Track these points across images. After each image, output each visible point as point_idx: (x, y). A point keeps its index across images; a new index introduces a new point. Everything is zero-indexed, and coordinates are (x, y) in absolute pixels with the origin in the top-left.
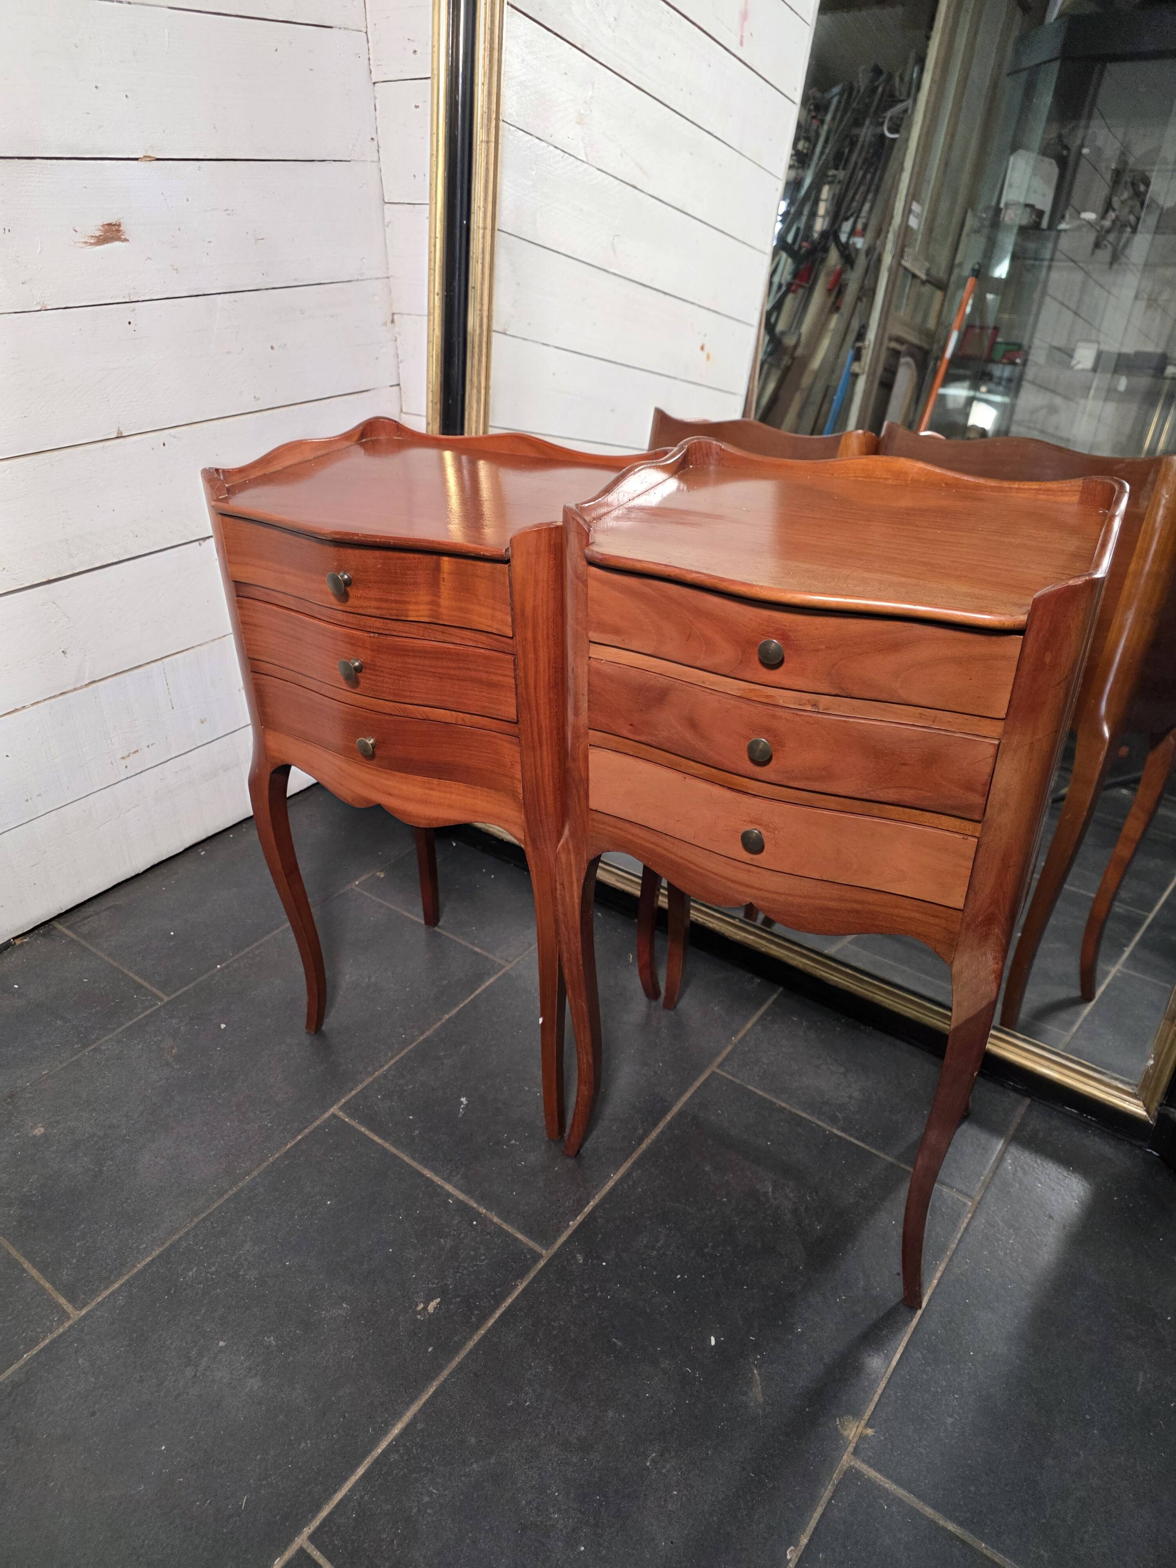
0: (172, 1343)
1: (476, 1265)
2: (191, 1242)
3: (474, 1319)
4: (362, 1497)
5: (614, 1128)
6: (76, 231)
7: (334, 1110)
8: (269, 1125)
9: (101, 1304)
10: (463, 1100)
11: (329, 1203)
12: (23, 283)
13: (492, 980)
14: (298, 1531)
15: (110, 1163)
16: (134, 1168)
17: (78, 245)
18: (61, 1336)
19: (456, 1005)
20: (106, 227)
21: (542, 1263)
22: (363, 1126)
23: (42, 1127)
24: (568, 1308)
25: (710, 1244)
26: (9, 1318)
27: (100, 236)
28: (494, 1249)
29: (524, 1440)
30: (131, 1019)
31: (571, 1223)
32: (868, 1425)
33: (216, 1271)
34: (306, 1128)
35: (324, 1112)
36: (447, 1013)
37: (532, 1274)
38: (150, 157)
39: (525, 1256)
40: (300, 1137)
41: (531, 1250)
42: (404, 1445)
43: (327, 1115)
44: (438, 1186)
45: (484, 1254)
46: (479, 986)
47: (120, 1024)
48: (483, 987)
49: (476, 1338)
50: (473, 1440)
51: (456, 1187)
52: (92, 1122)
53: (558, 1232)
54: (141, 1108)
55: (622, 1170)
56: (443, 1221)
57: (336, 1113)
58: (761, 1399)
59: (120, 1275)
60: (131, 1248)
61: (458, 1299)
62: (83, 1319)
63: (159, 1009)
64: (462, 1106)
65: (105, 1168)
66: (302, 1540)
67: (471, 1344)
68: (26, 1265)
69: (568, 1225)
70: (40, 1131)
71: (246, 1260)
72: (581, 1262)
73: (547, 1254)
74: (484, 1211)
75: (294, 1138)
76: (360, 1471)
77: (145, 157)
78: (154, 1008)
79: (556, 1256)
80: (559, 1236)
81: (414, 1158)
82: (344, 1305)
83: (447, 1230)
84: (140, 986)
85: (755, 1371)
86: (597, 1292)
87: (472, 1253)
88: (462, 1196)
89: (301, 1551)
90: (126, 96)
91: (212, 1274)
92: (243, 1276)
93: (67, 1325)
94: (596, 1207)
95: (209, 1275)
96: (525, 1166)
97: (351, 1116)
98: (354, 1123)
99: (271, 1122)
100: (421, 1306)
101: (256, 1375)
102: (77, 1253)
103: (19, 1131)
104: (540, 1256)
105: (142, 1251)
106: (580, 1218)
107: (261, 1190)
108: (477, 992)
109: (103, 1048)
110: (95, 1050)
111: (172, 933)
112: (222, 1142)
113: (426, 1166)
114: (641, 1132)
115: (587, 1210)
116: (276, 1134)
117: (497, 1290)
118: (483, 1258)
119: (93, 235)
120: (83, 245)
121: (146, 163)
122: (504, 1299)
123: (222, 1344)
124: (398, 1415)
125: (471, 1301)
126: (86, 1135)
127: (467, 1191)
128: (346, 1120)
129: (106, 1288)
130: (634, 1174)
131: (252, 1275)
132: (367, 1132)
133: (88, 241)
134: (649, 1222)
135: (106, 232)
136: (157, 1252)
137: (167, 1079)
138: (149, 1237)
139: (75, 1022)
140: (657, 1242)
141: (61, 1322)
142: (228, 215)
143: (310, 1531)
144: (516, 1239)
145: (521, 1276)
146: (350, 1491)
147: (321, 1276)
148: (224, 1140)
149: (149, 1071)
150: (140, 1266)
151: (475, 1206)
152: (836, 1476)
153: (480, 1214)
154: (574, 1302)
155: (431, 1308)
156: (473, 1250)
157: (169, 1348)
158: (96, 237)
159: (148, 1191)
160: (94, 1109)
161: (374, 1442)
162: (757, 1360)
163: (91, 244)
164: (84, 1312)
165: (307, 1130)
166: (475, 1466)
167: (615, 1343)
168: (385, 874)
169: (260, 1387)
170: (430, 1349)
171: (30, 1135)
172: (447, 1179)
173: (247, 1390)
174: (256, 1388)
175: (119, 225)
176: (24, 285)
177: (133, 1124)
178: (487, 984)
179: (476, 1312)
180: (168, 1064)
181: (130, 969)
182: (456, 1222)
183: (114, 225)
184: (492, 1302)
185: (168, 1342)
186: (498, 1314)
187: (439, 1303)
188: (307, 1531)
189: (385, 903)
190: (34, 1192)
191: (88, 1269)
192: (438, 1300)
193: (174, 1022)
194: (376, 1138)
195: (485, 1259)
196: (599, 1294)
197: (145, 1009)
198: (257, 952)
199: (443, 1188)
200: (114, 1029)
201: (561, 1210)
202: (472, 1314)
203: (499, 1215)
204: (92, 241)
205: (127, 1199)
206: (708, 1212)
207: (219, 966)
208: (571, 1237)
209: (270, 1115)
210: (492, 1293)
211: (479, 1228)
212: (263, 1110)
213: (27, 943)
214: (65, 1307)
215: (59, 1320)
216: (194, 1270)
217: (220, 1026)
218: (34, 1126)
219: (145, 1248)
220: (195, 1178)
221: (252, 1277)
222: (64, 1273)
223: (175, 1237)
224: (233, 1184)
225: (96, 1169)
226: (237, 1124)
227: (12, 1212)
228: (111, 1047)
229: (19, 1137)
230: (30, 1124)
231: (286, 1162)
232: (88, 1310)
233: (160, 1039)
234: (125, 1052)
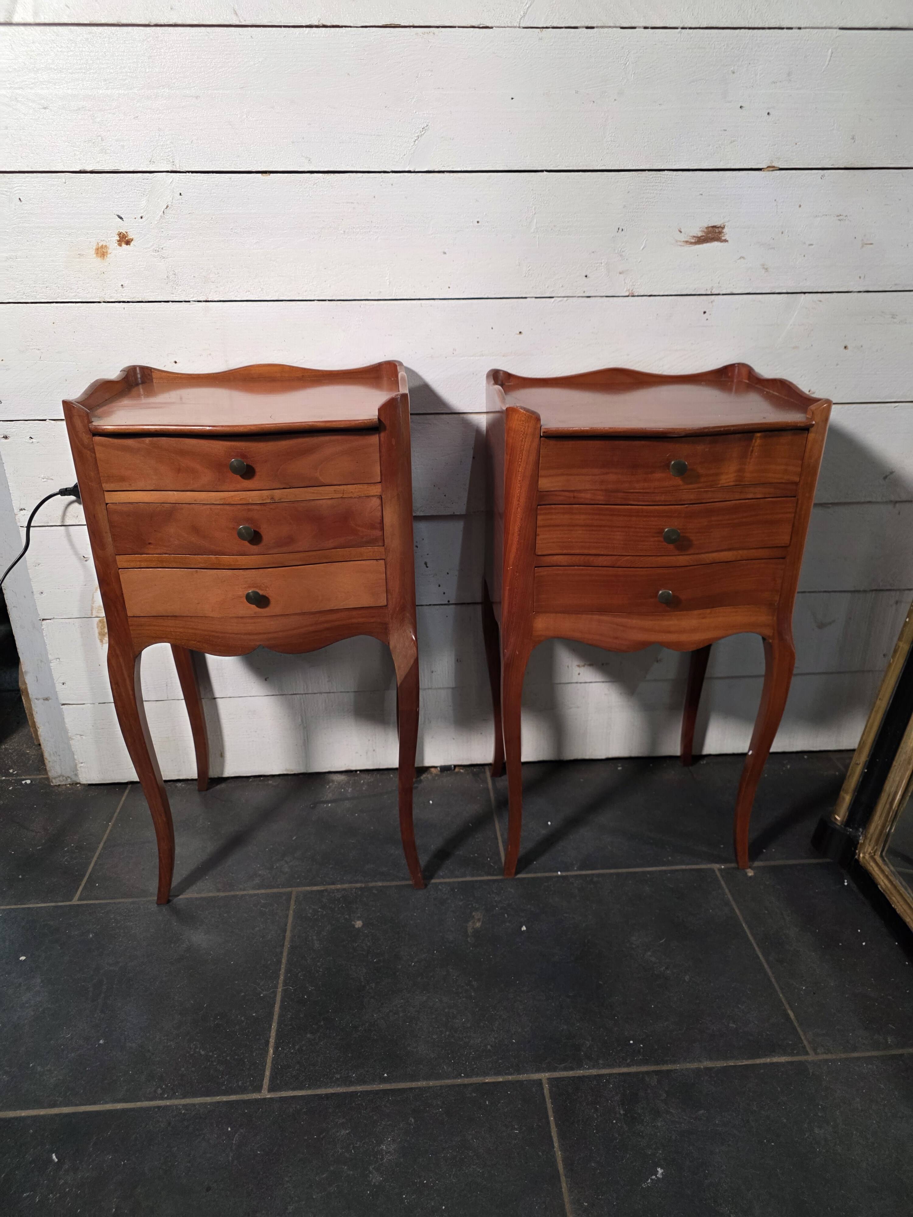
0: (288, 1182)
2: (364, 1104)
6: (681, 232)
7: (544, 1076)
9: (281, 1100)
10: (660, 1171)
12: (620, 273)
13: (783, 1059)
15: (373, 985)
16: (382, 1004)
17: (679, 243)
18: (245, 1102)
19: (726, 1058)
20: (710, 229)
22: (554, 1115)
23: (362, 922)
27: (702, 236)
30: (473, 876)
33: (359, 1148)
34: (511, 1073)
35: (535, 1072)
36: (711, 1059)
38: (774, 167)
40: (499, 1078)
43: (536, 1076)
46: (766, 1056)
47: (464, 875)
48: (768, 1060)
57: (544, 1081)
59: (309, 1087)
60: (330, 1071)
62: (265, 1101)
64: (654, 1177)
65: (367, 987)
68: (275, 1024)
77: (768, 167)
78: (494, 878)
84: (498, 854)
90: (768, 114)
91: (354, 1148)
92: (370, 1172)
93: (255, 1096)
95: (352, 1146)
97: (552, 1096)
98: (550, 1105)
103: (350, 915)
105: (333, 1080)
108: (758, 1061)
109: (440, 887)
111: (550, 824)
112: (448, 1033)
116: (488, 1059)
119: (695, 235)
120: (683, 244)
121: (768, 173)
126: (379, 951)
128: (546, 1096)
129: (294, 1089)
131: (376, 1178)
133: (689, 240)
135: (708, 233)
136: (342, 1089)
137: (456, 945)
138: (346, 1071)
141: (254, 1090)
142: (840, 220)
148: (450, 1031)
149: (451, 929)
150: (323, 1091)
157: (283, 1185)
158: (697, 237)
159: (375, 1031)
160: (398, 934)
163: (691, 243)
164: (268, 1096)
165: (510, 1077)
168: (755, 873)
171: (353, 923)
175: (723, 228)
176: (621, 275)
178: (775, 1060)
180: (466, 933)
183: (718, 227)
185: (287, 1179)
189: (733, 903)
190: (321, 970)
191: (297, 1063)
193: (496, 900)
194: (555, 1139)
197: (488, 875)
198: (595, 879)
200: (457, 877)
204: (693, 241)
205: (360, 1026)
207: (559, 873)
209: (496, 1038)
212: (497, 1029)
213: (461, 773)
214: (265, 1080)
215: (255, 1087)
216: (347, 1132)
217: (522, 927)
218: (359, 918)
219: (337, 1079)
220: (409, 1049)
221: (374, 1181)
222: (285, 1051)
223: (359, 1088)
224: (427, 1078)
225: (363, 984)
226: (469, 1025)
227: (300, 975)
228: (444, 889)
229: (346, 919)
230: (359, 915)
231: (474, 1095)
232: (273, 1096)
233: (477, 907)
234: (449, 901)
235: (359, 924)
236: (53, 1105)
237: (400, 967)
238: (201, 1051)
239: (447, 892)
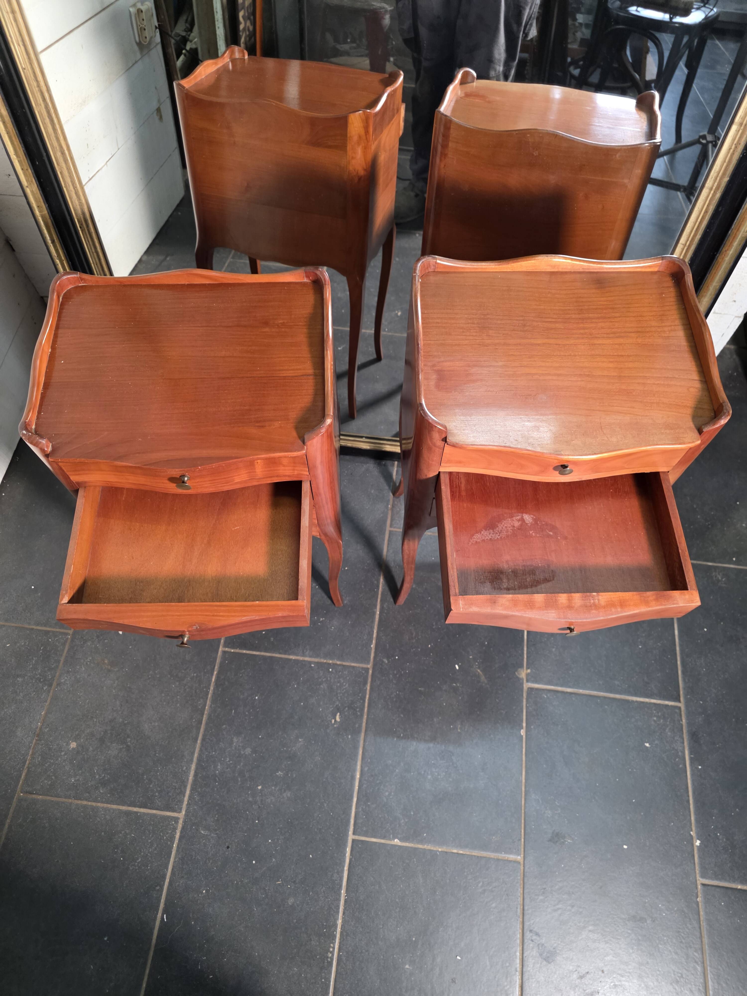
0: (237, 801)
1: (344, 689)
2: (206, 753)
3: (359, 713)
4: (362, 808)
5: (363, 587)
7: (221, 649)
8: (195, 675)
9: (189, 804)
11: (257, 698)
14: (347, 835)
15: (129, 739)
16: (144, 735)
18: (183, 828)
21: (370, 672)
22: (244, 650)
23: (72, 742)
24: (394, 686)
25: (434, 624)
26: (151, 836)
28: (346, 677)
29: (409, 749)
30: (61, 655)
31: (372, 646)
32: (527, 668)
33: (230, 759)
34: (215, 666)
35: (217, 653)
37: (369, 680)
39: (362, 673)
40: (215, 673)
41: (363, 668)
42: (365, 780)
43: (220, 653)
44: (302, 661)
45: (344, 682)
47: (59, 661)
49: (364, 720)
50: (390, 762)
51: (310, 657)
52: (98, 724)
53: (369, 654)
54: (118, 703)
55: (378, 607)
56: (316, 676)
57: (224, 650)
58: (486, 681)
59: (185, 787)
60: (179, 773)
61: (347, 709)
62: (186, 815)
63: (72, 641)
65: (129, 743)
66: (351, 837)
67: (364, 724)
68: (136, 809)
69: (371, 648)
70: (73, 744)
71: (239, 746)
72: (387, 662)
73: (370, 666)
74: (331, 662)
75: (212, 675)
76: (355, 800)
78: (69, 641)
79: (375, 665)
80: (370, 655)
81: (280, 653)
82: (300, 740)
83: (320, 680)
84: (47, 632)
85: (479, 671)
86: (401, 672)
87: (338, 684)
88: (316, 660)
89: (353, 841)
91: (229, 761)
92: (244, 754)
93: (181, 821)
94: (378, 633)
95: (228, 763)
96: (335, 629)
97: (233, 647)
98: (238, 651)
99: (195, 673)
100: (333, 721)
101: (285, 791)
102: (155, 790)
103: (62, 751)
104: (368, 669)
105: (186, 771)
106: (374, 642)
107: (219, 709)
109: (62, 681)
110: (59, 684)
111: (33, 587)
112: (178, 697)
113: (289, 654)
114: (376, 582)
115: (375, 635)
116: (203, 677)
117: (360, 695)
118: (345, 684)
122: (365, 697)
123: (260, 788)
124: (355, 771)
125: (352, 706)
126: (102, 733)
127: (317, 656)
128: (232, 651)
129: (184, 796)
130: (385, 606)
131: (248, 751)
132: (248, 652)
134: (404, 627)
136: (193, 767)
137: (117, 679)
138: (183, 762)
139: (29, 675)
140: (412, 634)
141: (177, 822)
143: (352, 832)
144: (353, 667)
145: (365, 683)
146: (356, 808)
147: (280, 733)
148: (178, 695)
149: (103, 680)
150: (191, 778)
151: (325, 661)
152: (525, 695)
153: (329, 664)
154: (394, 682)
155: (338, 719)
156: (338, 683)
157: (238, 803)
159: (162, 742)
160: (92, 717)
161: (352, 785)
162: (477, 665)
164: (183, 812)
165: (216, 667)
166: (397, 771)
167: (421, 690)
169: (291, 794)
170: (350, 737)
171: (70, 749)
172: (304, 655)
173: (286, 798)
174: (289, 795)
177: (122, 713)
179: (358, 710)
180: (109, 671)
181: (29, 624)
182: (322, 674)
184: (361, 701)
185: (235, 801)
186: (366, 705)
187: (340, 715)
188: (351, 832)
190: (103, 775)
191: (168, 793)
192: (338, 714)
193: (89, 644)
194: (254, 653)
195: (346, 685)
196: (402, 672)
197: (64, 644)
199: (304, 661)
200: (58, 666)
201: (364, 642)
202: (357, 711)
203: (338, 659)
205: (155, 751)
206: (425, 608)
208: (375, 653)
209: (190, 669)
210: (359, 698)
211: (334, 671)
212: (185, 668)
214: (172, 815)
215: (175, 822)
216: (219, 764)
217: (119, 633)
218: (68, 744)
219: (186, 769)
220: (181, 722)
221: (249, 752)
222: (157, 802)
223: (196, 755)
224: (202, 714)
225: (125, 746)
226: (177, 683)
227: (101, 791)
228: (66, 678)
229: (65, 754)
230: (64, 744)
231: (220, 689)
232: (185, 810)
233: (91, 658)
234: (78, 677)
235: (73, 745)
236: (145, 964)
237: (121, 720)
238: (138, 861)
239: (69, 677)
